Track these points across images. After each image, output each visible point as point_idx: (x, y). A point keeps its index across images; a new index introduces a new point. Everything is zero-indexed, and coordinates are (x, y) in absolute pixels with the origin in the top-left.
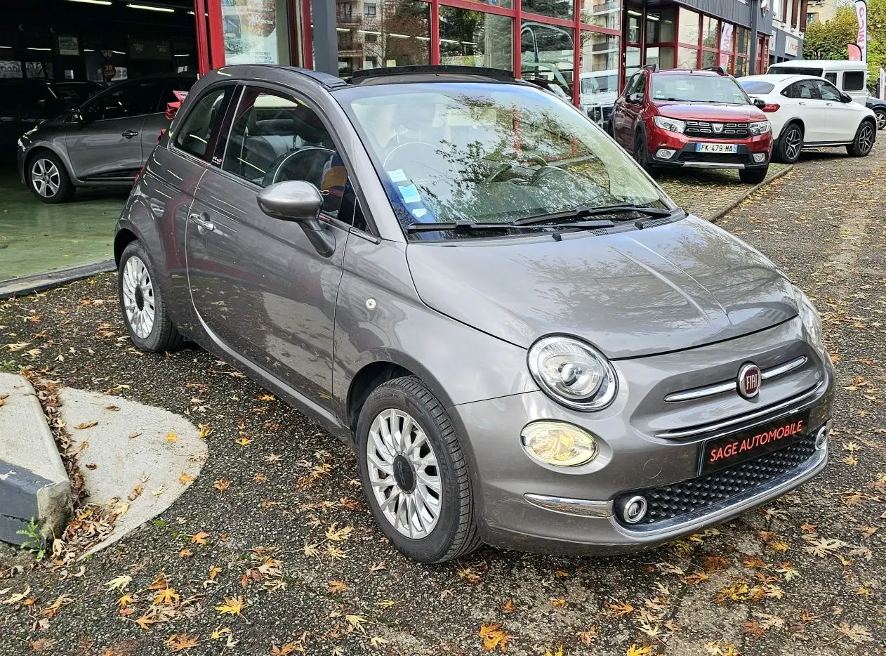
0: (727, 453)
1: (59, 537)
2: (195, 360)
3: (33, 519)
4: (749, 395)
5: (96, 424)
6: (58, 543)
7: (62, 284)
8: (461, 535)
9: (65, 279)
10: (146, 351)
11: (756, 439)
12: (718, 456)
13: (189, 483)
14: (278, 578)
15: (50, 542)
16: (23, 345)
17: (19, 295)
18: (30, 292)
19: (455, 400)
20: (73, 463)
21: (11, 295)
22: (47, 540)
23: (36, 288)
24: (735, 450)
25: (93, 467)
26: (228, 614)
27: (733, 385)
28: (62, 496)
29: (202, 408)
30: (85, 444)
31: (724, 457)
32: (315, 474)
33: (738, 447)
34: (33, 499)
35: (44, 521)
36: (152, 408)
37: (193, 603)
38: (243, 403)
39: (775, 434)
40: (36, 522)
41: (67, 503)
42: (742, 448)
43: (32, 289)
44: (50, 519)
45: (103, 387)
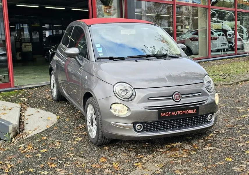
0: (167, 115)
1: (14, 138)
2: (67, 103)
3: (8, 133)
4: (176, 101)
5: (32, 115)
6: (13, 139)
7: (43, 86)
8: (101, 135)
9: (44, 85)
10: (55, 101)
11: (178, 113)
12: (164, 115)
13: (48, 127)
14: (58, 146)
15: (12, 139)
16: (25, 98)
17: (30, 88)
18: (33, 88)
19: (98, 99)
20: (23, 123)
21: (28, 88)
22: (11, 138)
23: (35, 87)
24: (170, 114)
25: (27, 124)
26: (42, 152)
27: (171, 97)
28: (15, 127)
29: (61, 113)
30: (27, 119)
31: (166, 116)
32: (81, 127)
33: (171, 114)
34: (8, 127)
35: (11, 134)
36: (49, 112)
37: (36, 150)
38: (73, 113)
39: (185, 112)
40: (9, 134)
41: (17, 130)
42: (172, 114)
43: (34, 87)
44: (12, 133)
45: (39, 108)
